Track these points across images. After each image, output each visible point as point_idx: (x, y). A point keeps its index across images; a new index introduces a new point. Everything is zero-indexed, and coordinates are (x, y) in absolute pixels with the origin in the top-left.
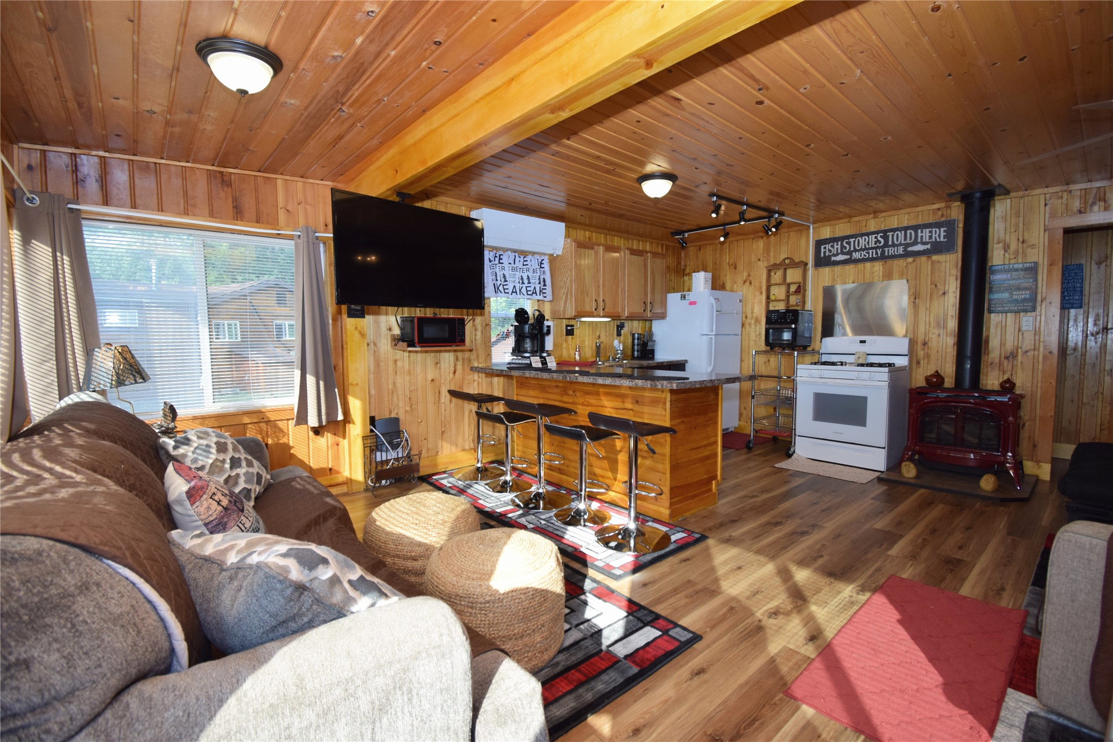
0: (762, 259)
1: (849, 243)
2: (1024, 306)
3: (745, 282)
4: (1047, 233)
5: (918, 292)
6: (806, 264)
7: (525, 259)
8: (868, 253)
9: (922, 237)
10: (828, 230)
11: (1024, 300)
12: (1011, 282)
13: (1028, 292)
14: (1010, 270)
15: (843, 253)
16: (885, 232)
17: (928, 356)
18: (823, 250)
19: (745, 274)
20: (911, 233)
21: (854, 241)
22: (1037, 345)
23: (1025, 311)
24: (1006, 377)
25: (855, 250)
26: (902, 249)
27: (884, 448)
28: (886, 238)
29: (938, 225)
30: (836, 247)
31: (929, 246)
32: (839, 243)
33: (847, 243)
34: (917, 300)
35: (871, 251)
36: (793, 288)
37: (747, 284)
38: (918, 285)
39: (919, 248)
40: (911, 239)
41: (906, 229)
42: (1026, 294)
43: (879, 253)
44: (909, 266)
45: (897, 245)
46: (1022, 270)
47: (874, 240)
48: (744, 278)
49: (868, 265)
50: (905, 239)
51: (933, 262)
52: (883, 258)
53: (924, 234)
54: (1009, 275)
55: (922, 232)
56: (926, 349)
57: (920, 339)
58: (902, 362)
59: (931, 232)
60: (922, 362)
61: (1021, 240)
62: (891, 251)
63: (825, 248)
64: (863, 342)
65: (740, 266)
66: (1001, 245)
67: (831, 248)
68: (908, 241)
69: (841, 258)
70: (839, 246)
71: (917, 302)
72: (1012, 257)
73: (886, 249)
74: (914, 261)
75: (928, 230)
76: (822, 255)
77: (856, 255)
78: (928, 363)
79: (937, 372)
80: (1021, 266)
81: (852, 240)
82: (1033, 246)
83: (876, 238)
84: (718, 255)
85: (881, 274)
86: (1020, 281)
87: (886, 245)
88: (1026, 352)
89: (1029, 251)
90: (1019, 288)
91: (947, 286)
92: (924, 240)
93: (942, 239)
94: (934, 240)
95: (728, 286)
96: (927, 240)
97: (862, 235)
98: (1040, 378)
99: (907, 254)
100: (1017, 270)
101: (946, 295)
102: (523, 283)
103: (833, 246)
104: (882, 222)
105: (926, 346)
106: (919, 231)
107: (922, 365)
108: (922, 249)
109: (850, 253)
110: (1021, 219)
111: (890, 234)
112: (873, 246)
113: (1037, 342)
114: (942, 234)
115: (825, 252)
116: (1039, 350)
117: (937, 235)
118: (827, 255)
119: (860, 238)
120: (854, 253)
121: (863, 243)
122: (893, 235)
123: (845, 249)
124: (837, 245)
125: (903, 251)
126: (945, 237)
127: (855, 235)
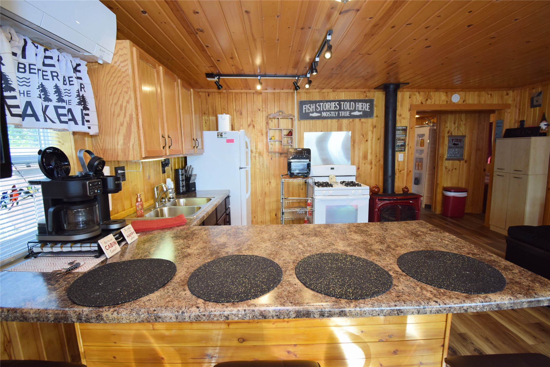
0: (261, 110)
1: (320, 106)
2: (401, 148)
3: (249, 125)
4: (410, 112)
5: (355, 139)
6: (293, 117)
7: (48, 54)
8: (331, 113)
9: (358, 107)
10: (306, 95)
11: (402, 145)
13: (403, 142)
16: (340, 101)
18: (304, 108)
19: (249, 120)
20: (353, 104)
21: (323, 105)
23: (401, 151)
24: (404, 186)
25: (324, 111)
26: (348, 113)
28: (340, 105)
29: (365, 101)
30: (312, 107)
31: (361, 113)
32: (314, 105)
33: (318, 105)
34: (354, 144)
35: (332, 112)
36: (285, 132)
37: (251, 126)
38: (356, 135)
39: (357, 113)
40: (353, 108)
41: (350, 101)
43: (337, 114)
44: (351, 124)
45: (346, 111)
46: (401, 130)
48: (249, 123)
49: (329, 121)
50: (350, 107)
51: (362, 123)
52: (339, 117)
53: (359, 106)
55: (358, 105)
59: (362, 105)
62: (343, 114)
63: (305, 107)
64: (332, 169)
65: (244, 113)
67: (309, 108)
68: (351, 109)
70: (314, 107)
73: (340, 112)
74: (353, 121)
75: (361, 103)
76: (304, 112)
77: (324, 114)
80: (401, 128)
81: (322, 104)
82: (404, 118)
83: (335, 104)
85: (336, 127)
86: (400, 136)
87: (340, 110)
88: (400, 171)
89: (402, 120)
90: (400, 139)
91: (368, 136)
92: (359, 109)
93: (368, 110)
94: (364, 110)
96: (361, 109)
97: (327, 102)
99: (350, 116)
100: (399, 130)
101: (368, 141)
102: (47, 99)
103: (310, 106)
104: (336, 95)
105: (359, 170)
106: (357, 103)
109: (320, 112)
111: (342, 103)
112: (333, 109)
114: (368, 107)
115: (305, 110)
116: (405, 170)
117: (365, 107)
118: (307, 112)
119: (326, 103)
120: (323, 113)
121: (328, 107)
122: (344, 104)
123: (318, 109)
124: (313, 106)
125: (349, 114)
126: (369, 109)
127: (323, 101)
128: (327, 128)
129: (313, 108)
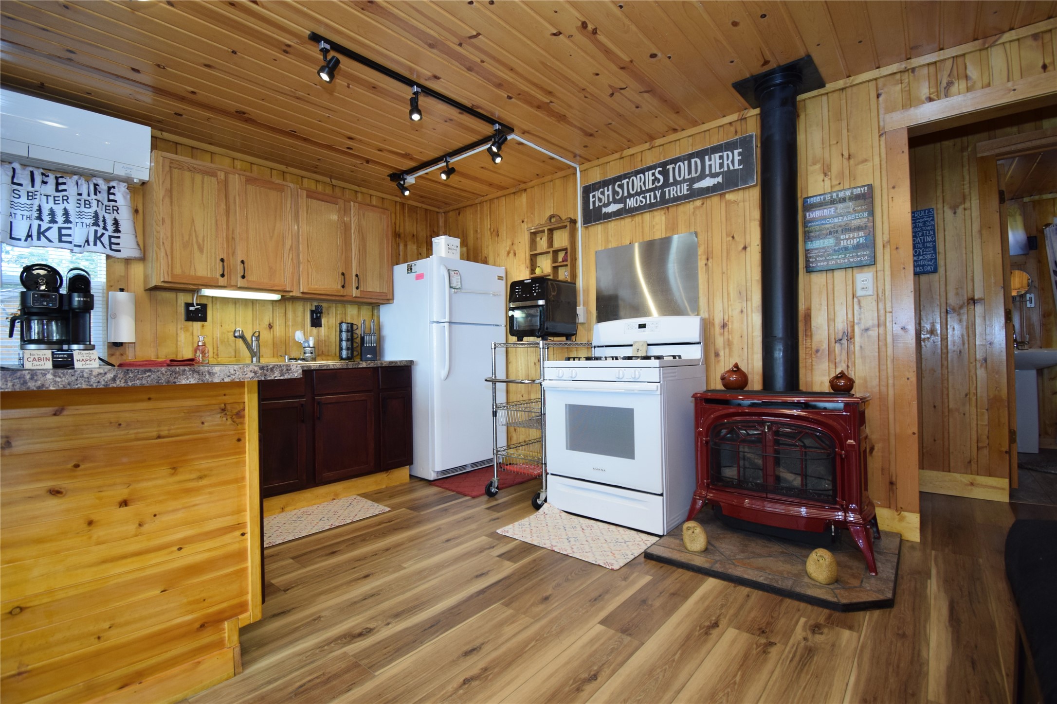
0: (526, 220)
1: (621, 186)
2: (858, 256)
4: (883, 138)
5: (710, 249)
6: (574, 222)
8: (645, 198)
9: (710, 166)
10: (598, 172)
11: (858, 247)
12: (836, 220)
13: (861, 234)
14: (833, 202)
15: (615, 201)
16: (664, 165)
17: (729, 344)
18: (592, 200)
19: (509, 243)
20: (696, 162)
21: (628, 183)
22: (882, 318)
23: (861, 266)
24: (839, 371)
25: (630, 196)
26: (686, 188)
27: (662, 495)
28: (665, 173)
29: (730, 146)
30: (606, 193)
31: (719, 179)
32: (610, 187)
33: (619, 186)
34: (710, 260)
35: (648, 195)
36: (560, 257)
37: (511, 255)
38: (710, 238)
39: (708, 182)
40: (696, 172)
41: (690, 157)
42: (859, 237)
43: (658, 196)
44: (697, 212)
45: (680, 183)
46: (851, 198)
47: (651, 178)
48: (508, 248)
49: (647, 215)
50: (690, 172)
51: (728, 203)
52: (664, 203)
53: (712, 162)
54: (832, 210)
55: (710, 160)
56: (726, 333)
57: (718, 321)
58: (694, 353)
59: (721, 157)
60: (721, 353)
61: (846, 155)
62: (672, 192)
63: (594, 196)
64: (642, 326)
65: (503, 232)
66: (818, 167)
67: (601, 196)
68: (693, 175)
69: (613, 208)
70: (610, 192)
71: (710, 264)
72: (835, 182)
73: (667, 190)
74: (703, 204)
75: (717, 155)
76: (591, 207)
77: (631, 203)
78: (730, 355)
79: (736, 366)
80: (848, 193)
81: (625, 182)
82: (864, 161)
83: (653, 174)
84: (479, 220)
85: (663, 227)
86: (849, 217)
87: (666, 184)
88: (867, 330)
89: (859, 169)
90: (847, 229)
91: (748, 237)
92: (713, 171)
93: (737, 167)
94: (726, 169)
95: (491, 259)
96: (718, 170)
97: (637, 173)
98: (890, 371)
99: (694, 194)
100: (844, 200)
101: (748, 249)
103: (603, 193)
104: (660, 152)
105: (726, 330)
106: (707, 158)
107: (722, 358)
108: (711, 184)
110: (844, 124)
111: (670, 167)
112: (651, 186)
113: (882, 312)
114: (737, 158)
115: (594, 202)
116: (885, 325)
117: (729, 162)
118: (597, 205)
119: (634, 178)
120: (628, 200)
121: (639, 184)
122: (674, 169)
123: (618, 196)
124: (608, 190)
125: (688, 190)
126: (740, 162)
127: (629, 173)
128: (643, 232)
129: (608, 195)
